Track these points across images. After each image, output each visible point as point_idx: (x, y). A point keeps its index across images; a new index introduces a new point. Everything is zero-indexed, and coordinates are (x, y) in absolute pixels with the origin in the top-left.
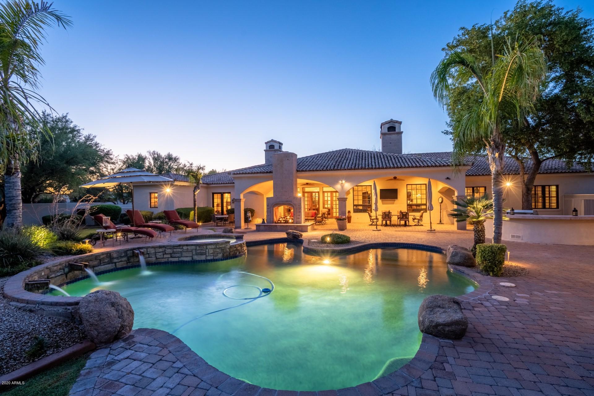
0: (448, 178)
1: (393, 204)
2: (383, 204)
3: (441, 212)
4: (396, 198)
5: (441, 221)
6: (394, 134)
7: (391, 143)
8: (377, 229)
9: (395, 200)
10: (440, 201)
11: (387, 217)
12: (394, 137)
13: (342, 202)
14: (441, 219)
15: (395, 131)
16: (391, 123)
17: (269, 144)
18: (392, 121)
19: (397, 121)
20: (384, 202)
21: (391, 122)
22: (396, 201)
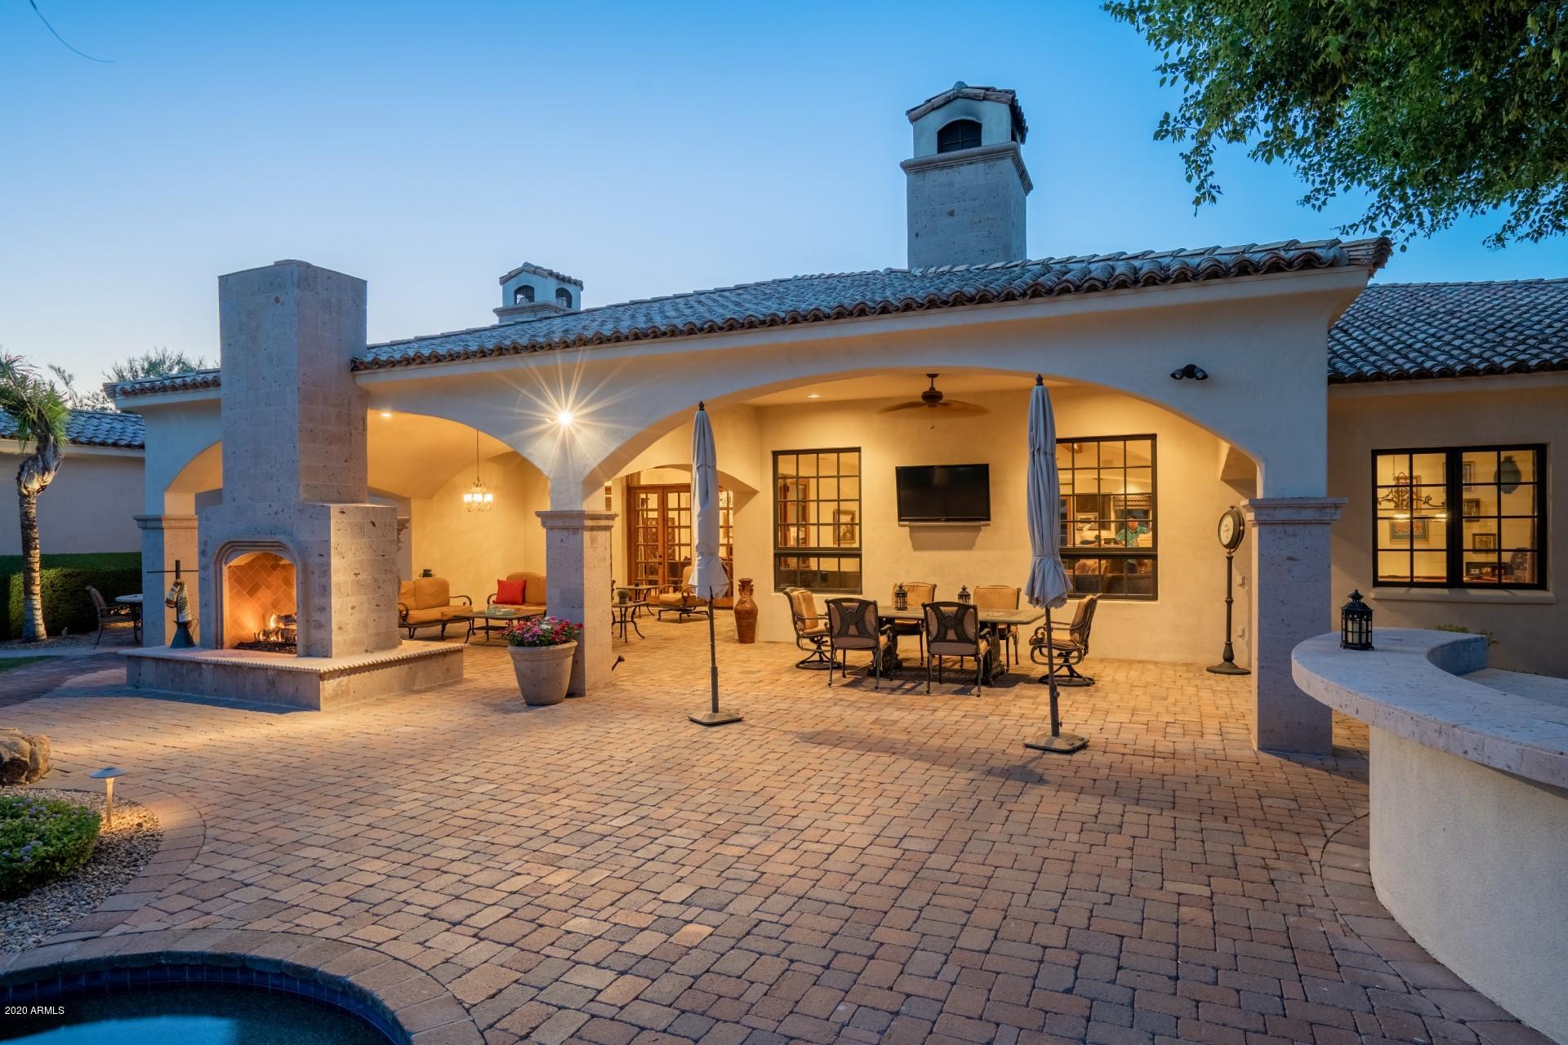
0: (1189, 372)
1: (970, 546)
2: (917, 547)
3: (1230, 602)
4: (986, 516)
5: (1229, 657)
6: (970, 160)
7: (952, 214)
8: (715, 709)
9: (978, 529)
10: (1226, 537)
11: (853, 630)
12: (969, 176)
13: (565, 533)
14: (1229, 645)
15: (979, 144)
16: (959, 103)
17: (514, 284)
18: (959, 94)
19: (987, 89)
20: (923, 536)
21: (956, 98)
22: (986, 534)
